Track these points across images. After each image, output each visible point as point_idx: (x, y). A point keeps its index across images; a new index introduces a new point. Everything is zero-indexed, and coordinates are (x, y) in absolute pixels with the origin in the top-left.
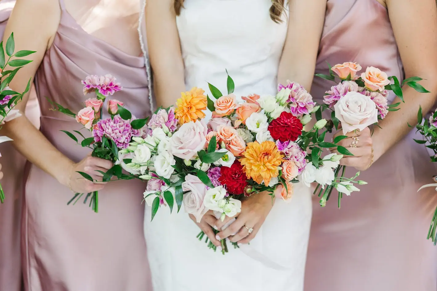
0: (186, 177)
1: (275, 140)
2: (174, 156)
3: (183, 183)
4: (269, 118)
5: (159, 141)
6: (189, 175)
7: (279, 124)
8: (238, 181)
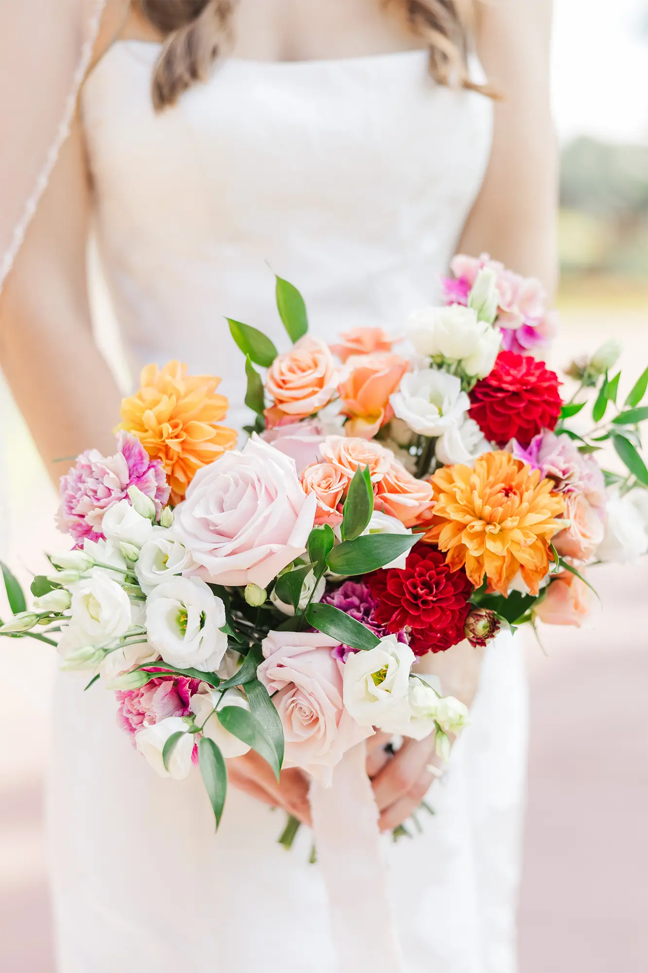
0: (266, 645)
1: (502, 443)
2: (210, 585)
3: (260, 667)
4: (465, 379)
5: (136, 550)
6: (272, 633)
7: (501, 390)
8: (444, 605)
